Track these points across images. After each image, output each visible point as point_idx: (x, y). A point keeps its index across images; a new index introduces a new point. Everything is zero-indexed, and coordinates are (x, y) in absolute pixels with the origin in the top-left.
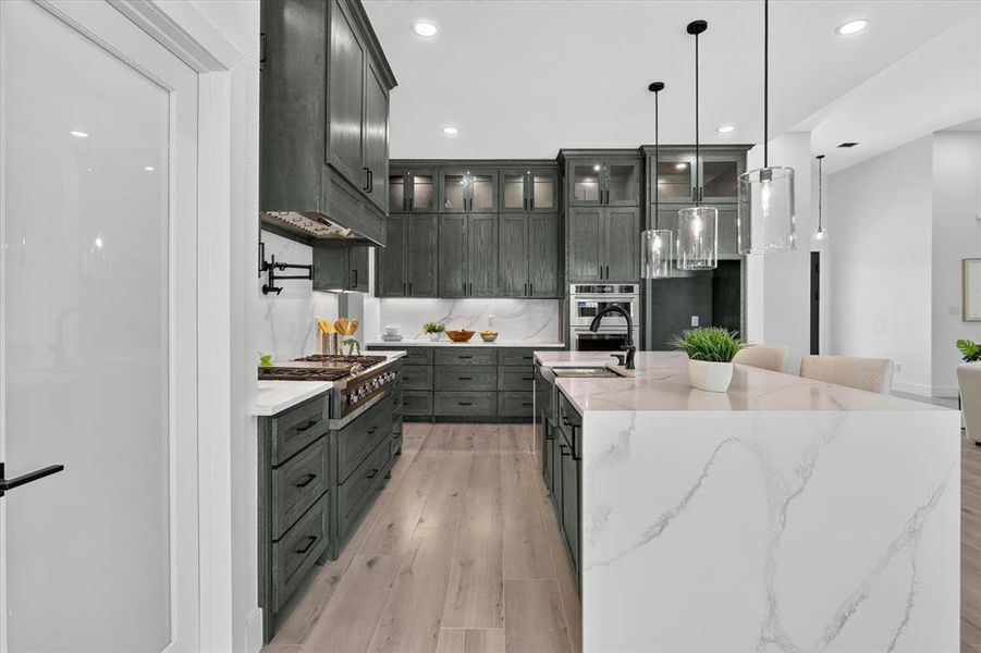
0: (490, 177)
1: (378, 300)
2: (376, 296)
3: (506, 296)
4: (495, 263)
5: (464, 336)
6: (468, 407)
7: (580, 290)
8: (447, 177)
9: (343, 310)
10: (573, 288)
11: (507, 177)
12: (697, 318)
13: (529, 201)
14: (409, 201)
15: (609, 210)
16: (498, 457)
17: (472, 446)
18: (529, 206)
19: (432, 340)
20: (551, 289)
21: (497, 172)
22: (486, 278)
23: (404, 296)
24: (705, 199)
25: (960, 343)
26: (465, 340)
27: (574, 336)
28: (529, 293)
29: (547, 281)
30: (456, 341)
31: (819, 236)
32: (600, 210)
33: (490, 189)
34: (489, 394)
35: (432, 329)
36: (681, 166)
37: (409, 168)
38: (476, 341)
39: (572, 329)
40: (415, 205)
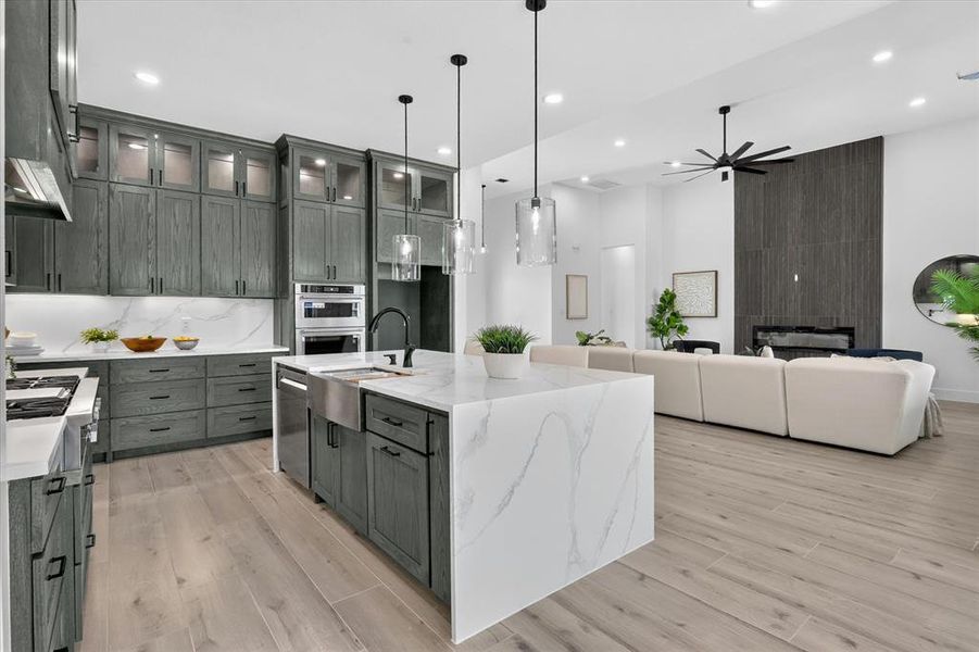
0: (189, 148)
3: (211, 294)
4: (197, 253)
5: (151, 344)
6: (164, 434)
7: (306, 289)
8: (120, 135)
10: (298, 287)
11: (212, 152)
13: (240, 186)
15: (336, 208)
16: (232, 484)
17: (189, 479)
18: (241, 190)
19: (97, 351)
20: (267, 288)
21: (198, 144)
22: (183, 273)
24: (423, 211)
25: (578, 334)
26: (152, 349)
27: (300, 340)
28: (241, 291)
29: (262, 277)
30: (137, 350)
31: (483, 250)
32: (327, 207)
33: (187, 163)
34: (195, 413)
35: (96, 337)
36: (398, 176)
38: (167, 351)
39: (297, 331)
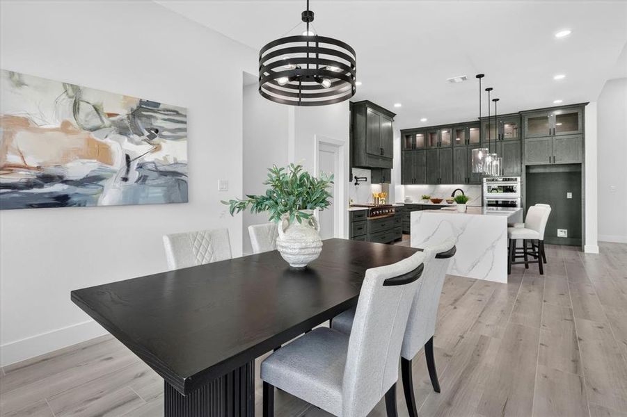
1: (403, 186)
2: (402, 184)
3: (457, 183)
4: (452, 169)
5: (438, 201)
7: (488, 180)
9: (383, 190)
10: (485, 180)
11: (459, 130)
12: (571, 194)
13: (467, 140)
14: (414, 145)
18: (467, 143)
19: (425, 203)
20: (478, 180)
21: (452, 129)
22: (447, 176)
23: (413, 184)
24: (557, 134)
26: (439, 203)
27: (485, 202)
28: (467, 182)
29: (476, 176)
30: (435, 203)
32: (499, 143)
33: (449, 136)
35: (425, 198)
37: (414, 132)
38: (443, 203)
40: (417, 146)
